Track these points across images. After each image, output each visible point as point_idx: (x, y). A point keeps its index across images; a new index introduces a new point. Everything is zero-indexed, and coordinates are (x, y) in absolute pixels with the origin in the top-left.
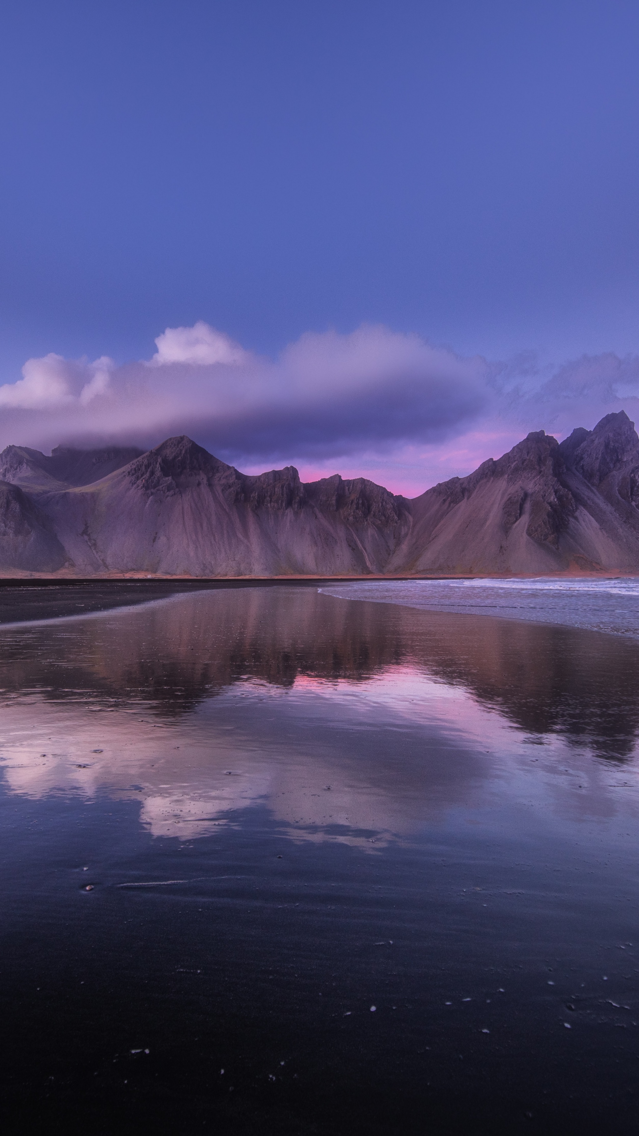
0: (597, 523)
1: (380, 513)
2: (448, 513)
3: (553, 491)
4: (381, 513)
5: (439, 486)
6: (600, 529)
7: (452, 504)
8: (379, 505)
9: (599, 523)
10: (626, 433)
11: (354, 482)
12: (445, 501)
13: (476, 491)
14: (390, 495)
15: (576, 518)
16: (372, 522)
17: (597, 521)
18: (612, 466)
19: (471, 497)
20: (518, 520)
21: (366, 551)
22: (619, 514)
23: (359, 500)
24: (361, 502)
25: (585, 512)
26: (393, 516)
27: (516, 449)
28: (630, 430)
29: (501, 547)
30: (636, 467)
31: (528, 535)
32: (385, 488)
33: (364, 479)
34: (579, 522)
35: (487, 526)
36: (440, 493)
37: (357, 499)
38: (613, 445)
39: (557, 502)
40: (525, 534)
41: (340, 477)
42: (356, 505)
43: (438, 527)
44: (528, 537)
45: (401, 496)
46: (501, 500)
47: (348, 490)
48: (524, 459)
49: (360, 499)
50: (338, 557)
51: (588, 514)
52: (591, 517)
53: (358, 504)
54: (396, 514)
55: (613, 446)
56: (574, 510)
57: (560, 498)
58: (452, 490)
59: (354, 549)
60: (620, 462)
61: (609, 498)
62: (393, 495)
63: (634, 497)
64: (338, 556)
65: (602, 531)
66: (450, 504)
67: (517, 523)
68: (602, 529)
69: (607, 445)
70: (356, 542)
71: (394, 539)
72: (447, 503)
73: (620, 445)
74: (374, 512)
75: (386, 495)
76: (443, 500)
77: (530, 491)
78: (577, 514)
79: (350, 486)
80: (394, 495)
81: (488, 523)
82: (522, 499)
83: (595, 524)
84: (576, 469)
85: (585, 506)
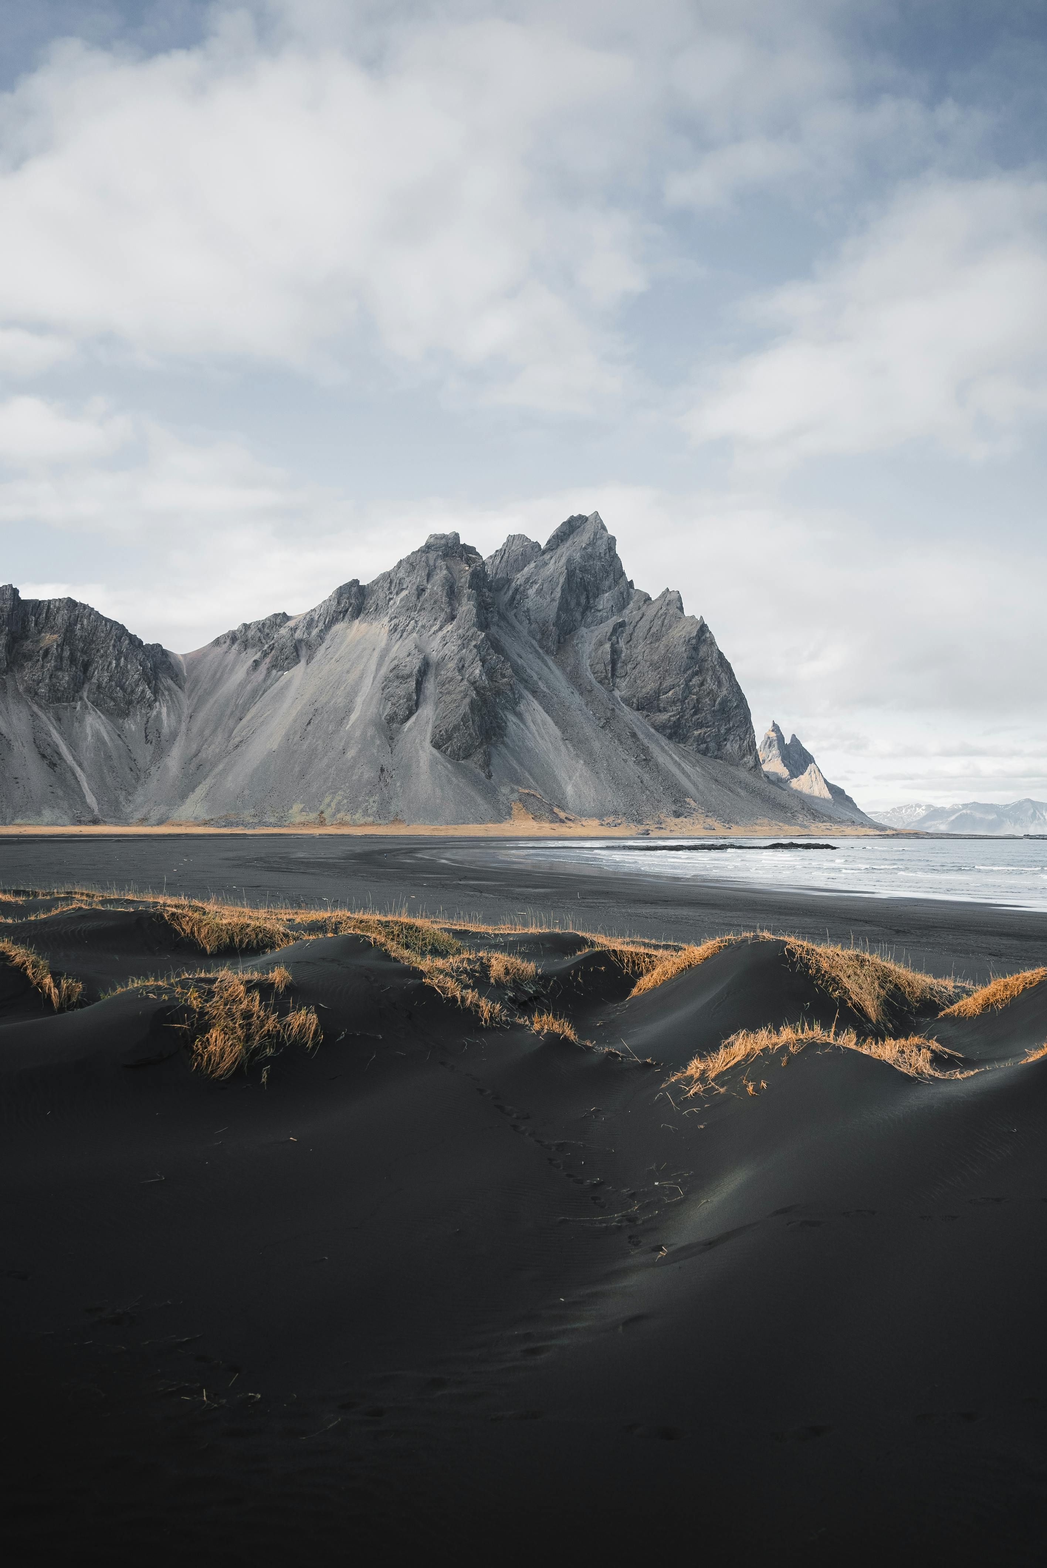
0: (556, 728)
1: (113, 683)
2: (265, 691)
3: (478, 658)
4: (116, 683)
5: (244, 630)
6: (564, 740)
7: (274, 672)
8: (110, 663)
9: (560, 727)
10: (602, 555)
11: (49, 606)
12: (256, 663)
13: (324, 645)
14: (135, 641)
15: (519, 716)
16: (93, 703)
17: (556, 723)
18: (578, 616)
19: (315, 660)
20: (414, 714)
21: (82, 769)
22: (593, 712)
23: (62, 650)
24: (66, 654)
25: (536, 704)
26: (143, 691)
27: (404, 564)
28: (609, 552)
29: (382, 770)
30: (620, 622)
31: (434, 747)
32: (123, 627)
33: (74, 602)
34: (525, 724)
35: (351, 723)
36: (246, 645)
37: (58, 645)
38: (581, 576)
39: (487, 682)
40: (428, 745)
41: (16, 591)
42: (56, 661)
43: (244, 721)
44: (435, 751)
45: (159, 646)
46: (377, 670)
47: (36, 624)
48: (422, 587)
49: (65, 647)
50: (17, 783)
51: (540, 708)
52: (546, 715)
53: (60, 658)
54: (150, 688)
55: (581, 579)
56: (515, 699)
57: (490, 672)
58: (273, 642)
59: (55, 765)
60: (593, 611)
61: (574, 678)
62: (142, 642)
63: (618, 680)
64: (18, 780)
65: (565, 745)
66: (269, 671)
67: (413, 719)
68: (567, 739)
69: (570, 575)
70: (58, 747)
71: (147, 743)
72: (263, 668)
73: (592, 579)
74: (97, 680)
75: (127, 642)
76: (255, 661)
77: (434, 656)
78: (522, 707)
79: (40, 615)
80: (144, 644)
81: (353, 717)
82: (419, 671)
83: (555, 731)
84: (515, 615)
85: (534, 692)
